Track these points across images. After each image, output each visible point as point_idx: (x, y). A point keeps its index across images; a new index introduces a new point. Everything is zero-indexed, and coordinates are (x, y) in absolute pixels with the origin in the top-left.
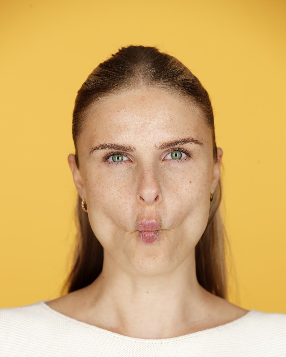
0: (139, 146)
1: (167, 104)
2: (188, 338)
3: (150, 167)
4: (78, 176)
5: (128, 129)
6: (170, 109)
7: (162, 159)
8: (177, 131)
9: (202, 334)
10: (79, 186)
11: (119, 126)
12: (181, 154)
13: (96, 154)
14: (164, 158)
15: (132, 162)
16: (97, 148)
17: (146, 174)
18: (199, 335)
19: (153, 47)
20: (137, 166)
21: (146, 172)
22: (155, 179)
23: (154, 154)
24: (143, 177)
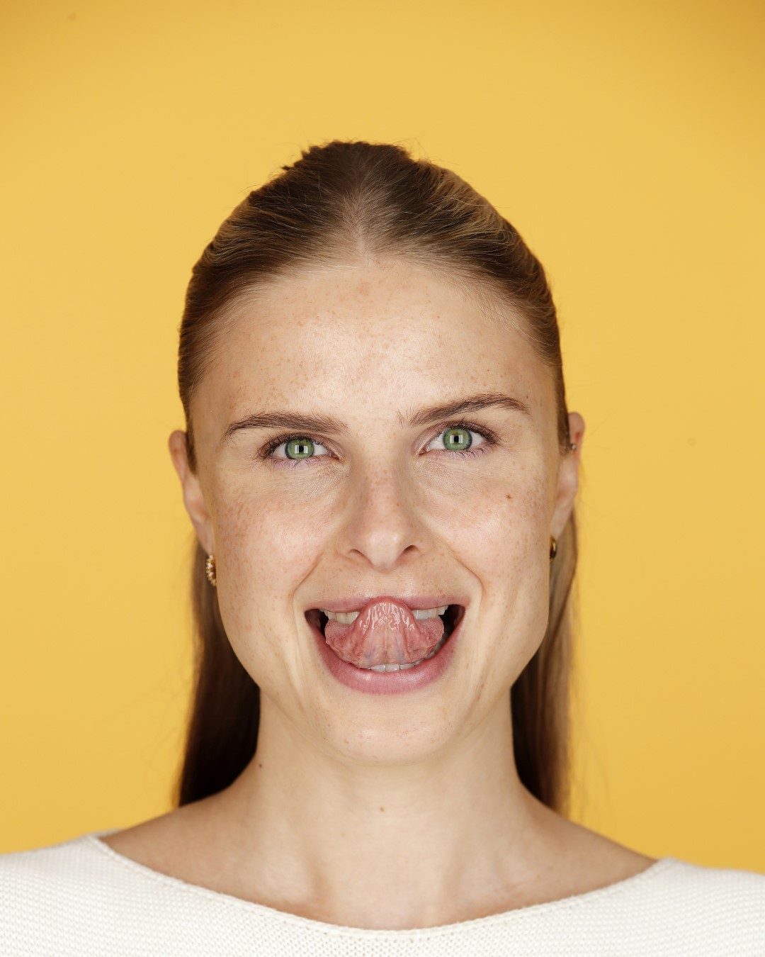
0: (354, 418)
1: (430, 301)
2: (484, 927)
3: (385, 472)
4: (195, 493)
5: (325, 373)
6: (439, 317)
7: (418, 448)
8: (458, 374)
9: (521, 918)
10: (199, 518)
11: (300, 365)
12: (470, 437)
13: (239, 440)
14: (424, 449)
15: (337, 459)
16: (242, 425)
17: (373, 490)
18: (513, 920)
19: (395, 145)
20: (352, 470)
21: (373, 486)
22: (398, 505)
23: (395, 438)
24: (367, 500)
